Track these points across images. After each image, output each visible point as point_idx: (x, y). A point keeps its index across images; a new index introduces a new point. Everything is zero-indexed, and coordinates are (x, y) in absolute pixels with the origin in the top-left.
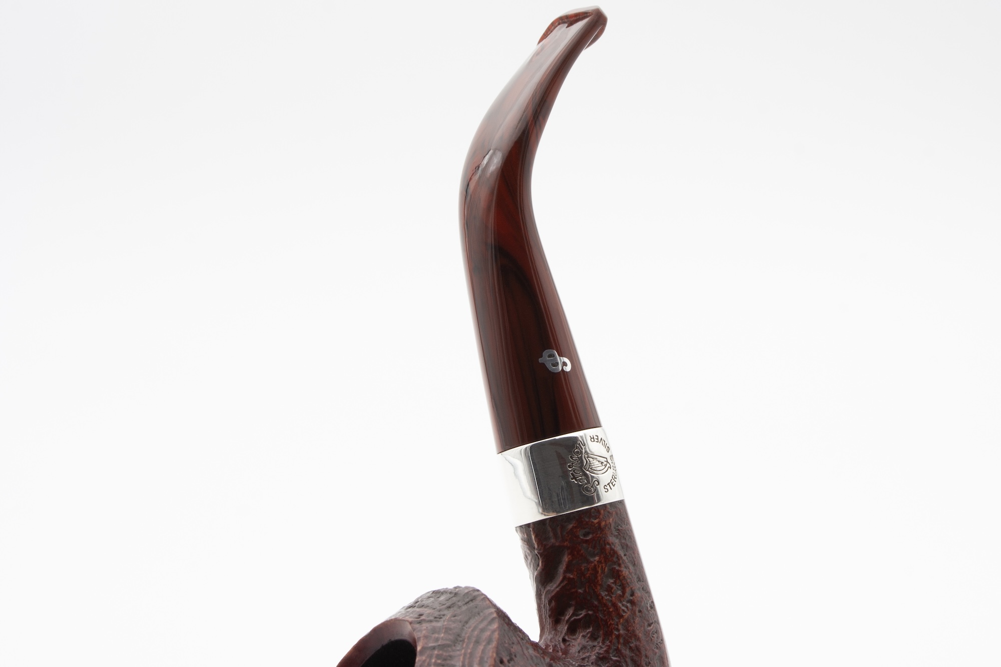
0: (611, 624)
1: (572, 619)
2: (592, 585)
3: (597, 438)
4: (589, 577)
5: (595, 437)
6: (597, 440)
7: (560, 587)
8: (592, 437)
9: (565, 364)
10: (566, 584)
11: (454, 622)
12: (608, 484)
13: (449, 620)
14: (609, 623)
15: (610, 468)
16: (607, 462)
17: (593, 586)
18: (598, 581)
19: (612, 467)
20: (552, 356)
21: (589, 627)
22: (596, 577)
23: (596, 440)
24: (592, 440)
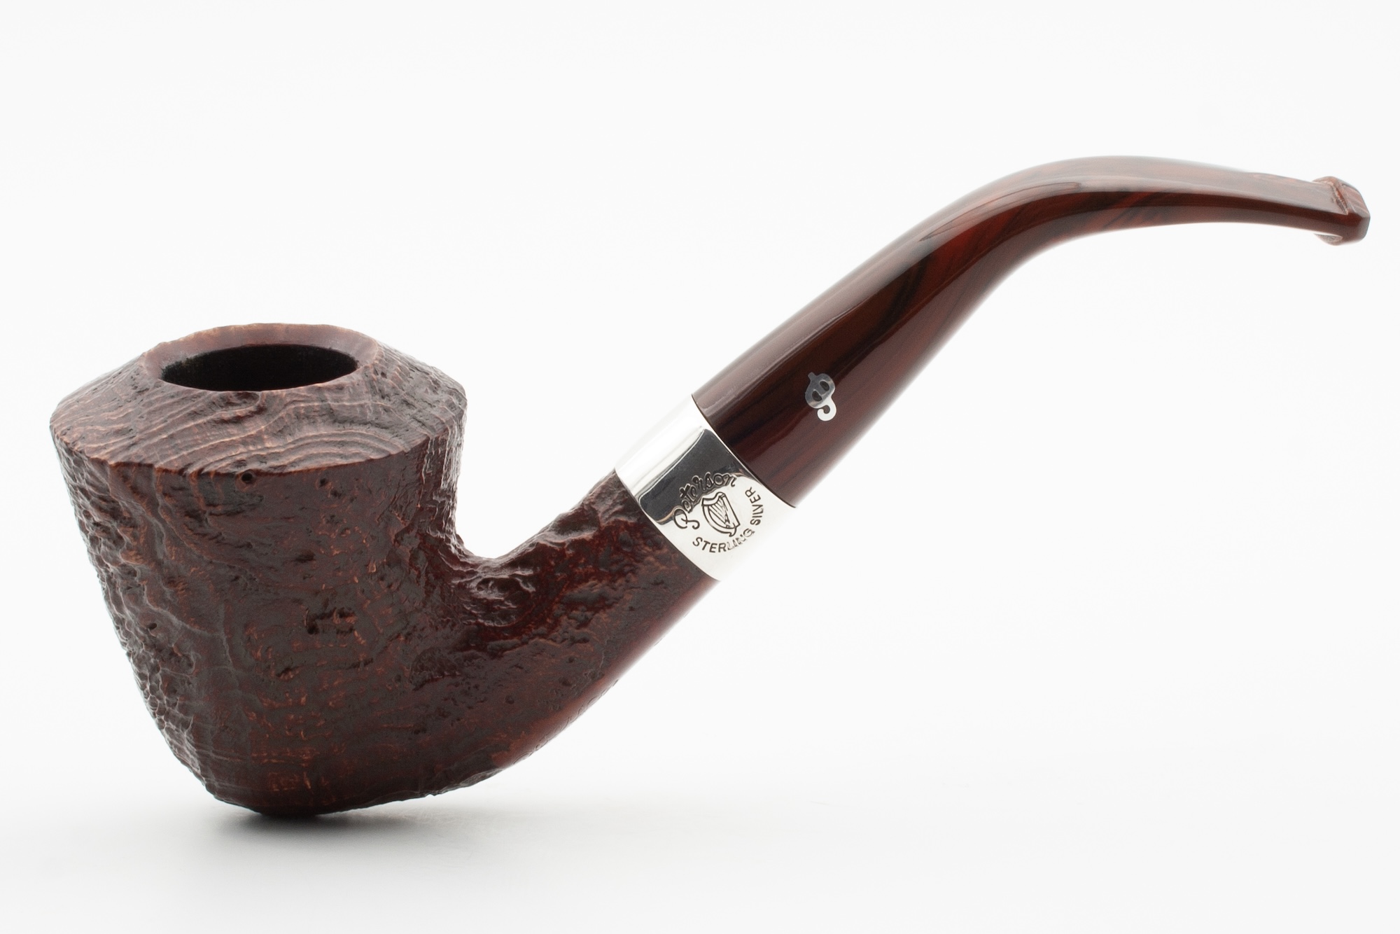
0: (529, 628)
1: (518, 579)
2: (568, 582)
3: (757, 498)
4: (576, 573)
5: (755, 495)
6: (753, 500)
7: (552, 545)
8: (752, 491)
9: (827, 410)
10: (557, 550)
11: (376, 412)
12: (707, 543)
13: (375, 406)
14: (530, 625)
15: (731, 536)
16: (735, 528)
17: (567, 584)
18: (577, 587)
19: (734, 538)
20: (826, 387)
21: (515, 604)
22: (580, 583)
23: (752, 497)
24: (749, 493)
